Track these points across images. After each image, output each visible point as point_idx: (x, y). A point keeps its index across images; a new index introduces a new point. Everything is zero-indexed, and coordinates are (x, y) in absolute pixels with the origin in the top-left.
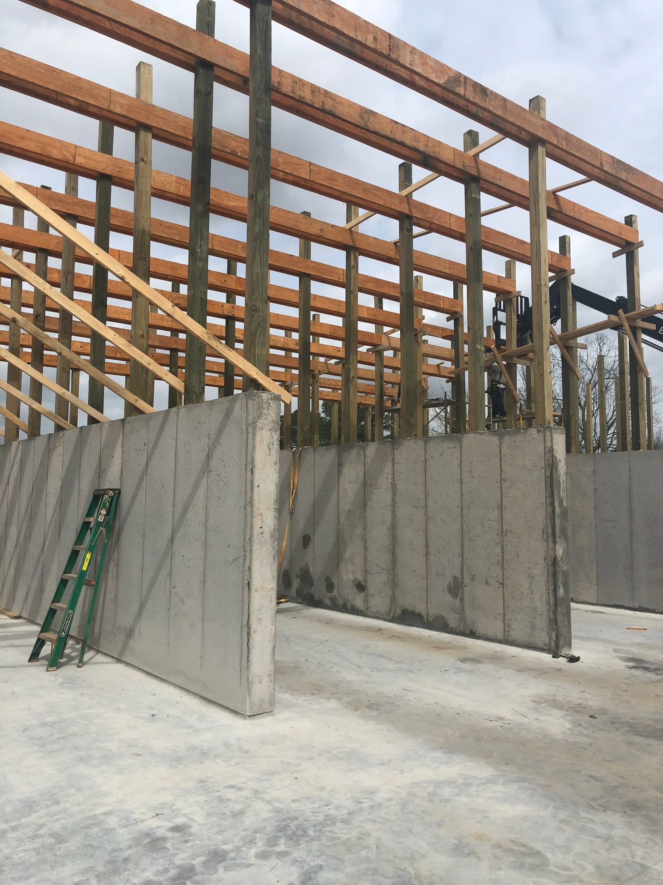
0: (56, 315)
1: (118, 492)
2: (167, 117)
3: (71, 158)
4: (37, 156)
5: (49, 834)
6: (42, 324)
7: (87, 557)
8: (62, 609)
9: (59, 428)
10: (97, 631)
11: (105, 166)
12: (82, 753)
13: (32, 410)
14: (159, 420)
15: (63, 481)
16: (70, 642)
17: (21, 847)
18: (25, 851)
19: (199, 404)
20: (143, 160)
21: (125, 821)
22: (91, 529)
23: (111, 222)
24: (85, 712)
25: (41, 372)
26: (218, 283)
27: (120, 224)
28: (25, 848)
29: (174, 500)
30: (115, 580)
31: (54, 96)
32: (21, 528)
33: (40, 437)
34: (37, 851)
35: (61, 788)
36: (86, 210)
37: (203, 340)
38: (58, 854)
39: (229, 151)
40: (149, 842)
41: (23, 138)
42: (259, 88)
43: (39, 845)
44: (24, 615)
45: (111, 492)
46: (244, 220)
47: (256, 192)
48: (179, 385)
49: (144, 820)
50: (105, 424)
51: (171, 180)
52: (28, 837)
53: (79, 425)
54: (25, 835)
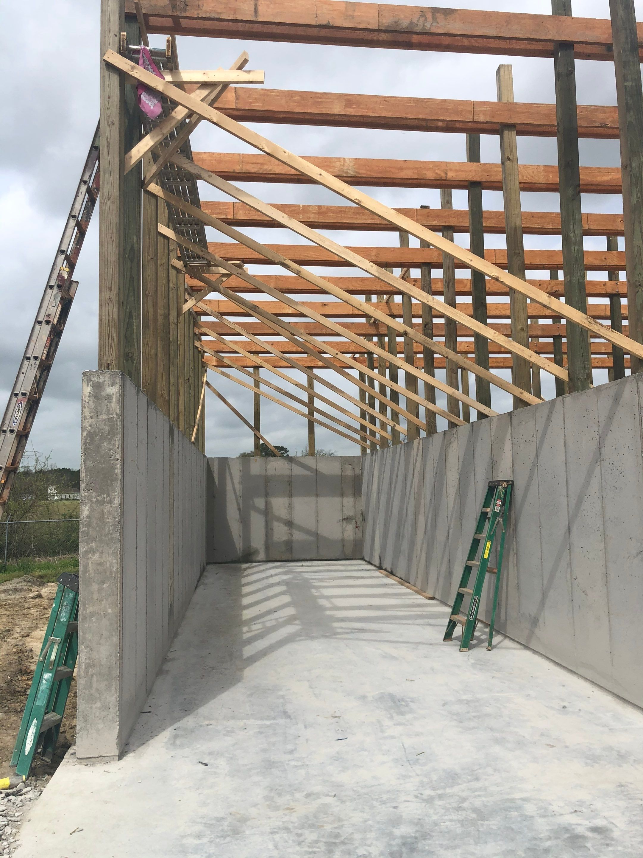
0: (442, 321)
1: (511, 483)
2: (530, 111)
3: (443, 175)
4: (414, 182)
5: (471, 809)
6: (431, 332)
7: (487, 546)
8: (469, 594)
9: (452, 425)
10: (503, 616)
11: (474, 174)
12: (498, 735)
13: (428, 411)
14: (546, 411)
15: (460, 474)
16: (479, 625)
17: (447, 816)
18: (451, 820)
19: (585, 391)
20: (509, 159)
21: (543, 810)
22: (489, 519)
23: (484, 225)
24: (497, 694)
25: (433, 375)
26: (597, 263)
27: (493, 225)
28: (451, 818)
29: (567, 490)
30: (516, 568)
31: (424, 124)
32: (428, 517)
33: (437, 434)
34: (462, 822)
35: (480, 765)
36: (461, 219)
37: (584, 326)
38: (480, 830)
39: (597, 125)
40: (568, 838)
41: (401, 169)
42: (624, 51)
43: (463, 818)
44: (436, 597)
45: (505, 483)
46: (618, 192)
47: (630, 160)
48: (564, 374)
49: (562, 814)
50: (493, 418)
51: (539, 170)
52: (453, 808)
53: (471, 422)
54: (450, 805)
